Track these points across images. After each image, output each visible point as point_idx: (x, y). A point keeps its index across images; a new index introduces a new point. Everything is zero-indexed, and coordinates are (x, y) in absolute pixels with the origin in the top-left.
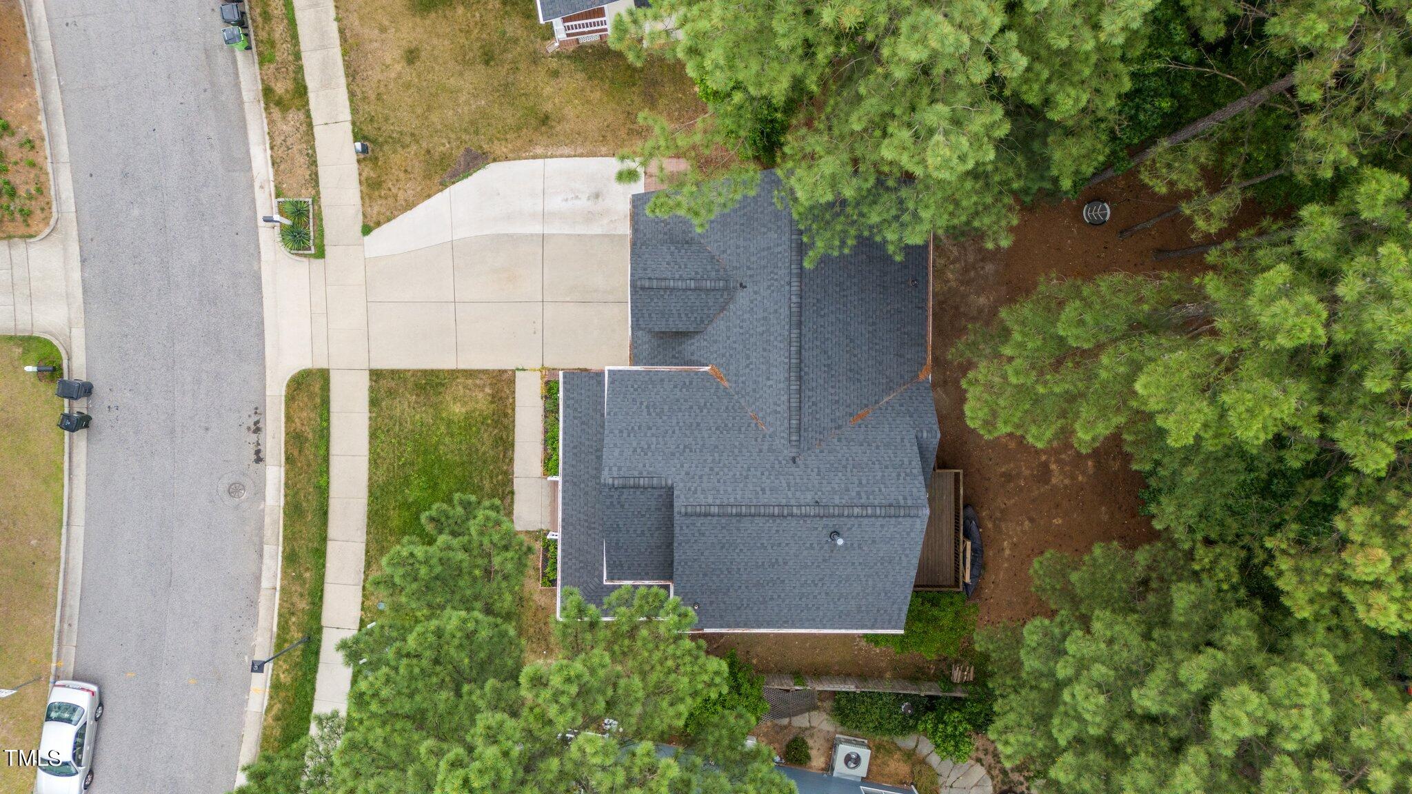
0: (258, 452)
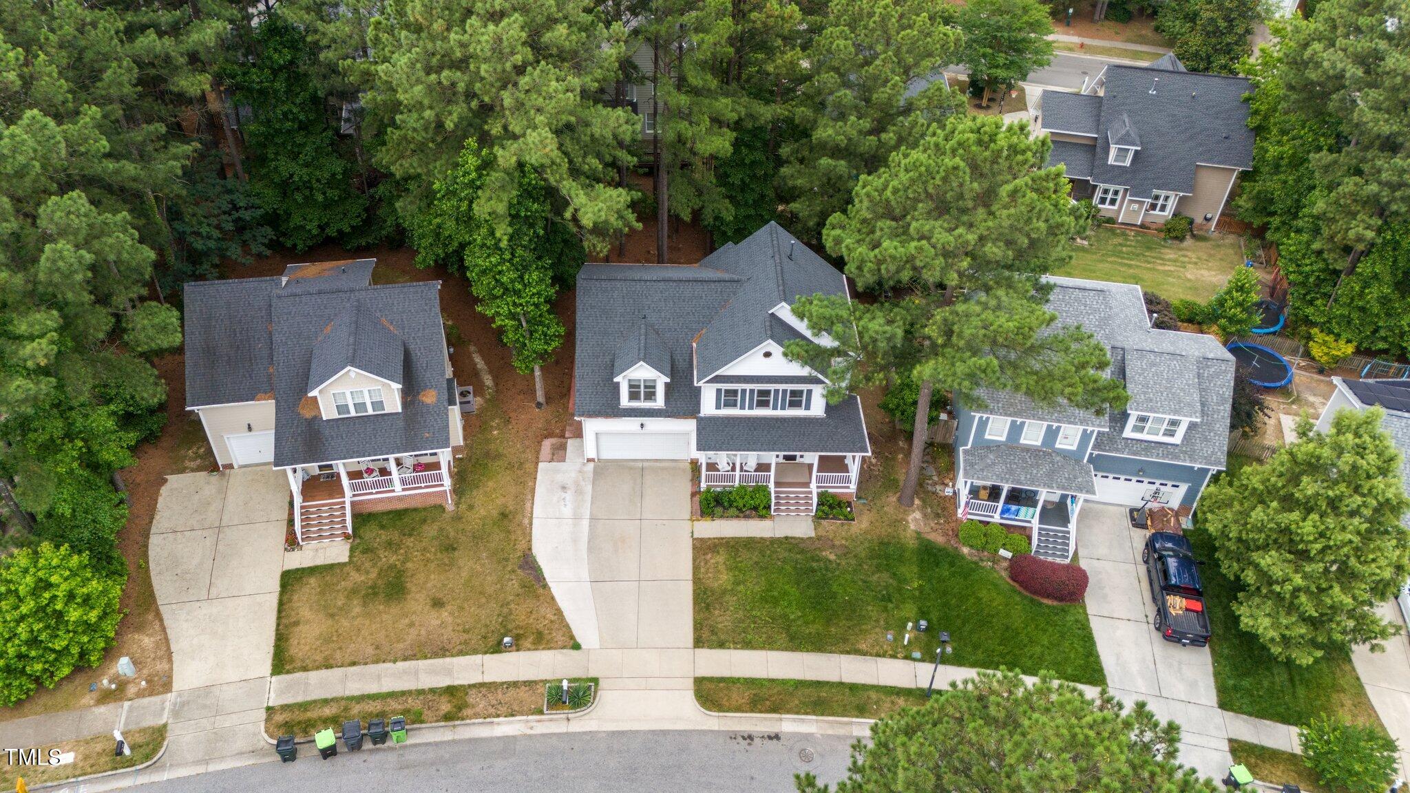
0: (770, 738)
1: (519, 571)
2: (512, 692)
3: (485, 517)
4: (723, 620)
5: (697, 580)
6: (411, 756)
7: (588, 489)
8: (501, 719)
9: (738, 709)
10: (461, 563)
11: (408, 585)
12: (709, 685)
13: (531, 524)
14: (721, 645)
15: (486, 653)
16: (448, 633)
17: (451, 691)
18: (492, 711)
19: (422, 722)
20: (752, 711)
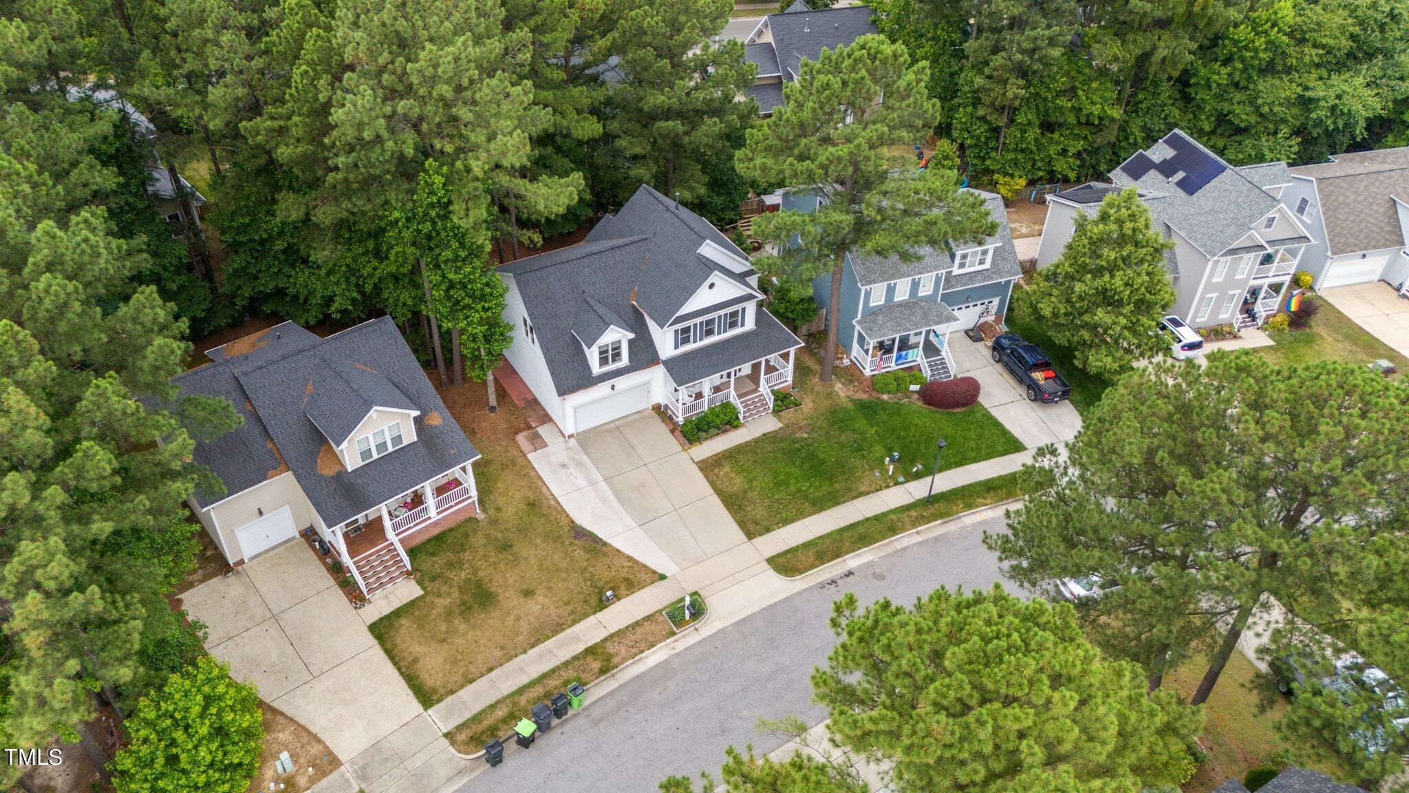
0: (847, 576)
1: (577, 542)
2: (639, 630)
3: (516, 513)
4: (758, 511)
5: (719, 492)
6: (597, 712)
7: (585, 458)
8: (647, 653)
9: (813, 567)
10: (524, 554)
11: (493, 589)
12: (782, 560)
13: (558, 503)
14: (768, 530)
15: (595, 613)
16: (553, 612)
17: (590, 651)
18: (634, 650)
19: (585, 684)
20: (823, 563)
